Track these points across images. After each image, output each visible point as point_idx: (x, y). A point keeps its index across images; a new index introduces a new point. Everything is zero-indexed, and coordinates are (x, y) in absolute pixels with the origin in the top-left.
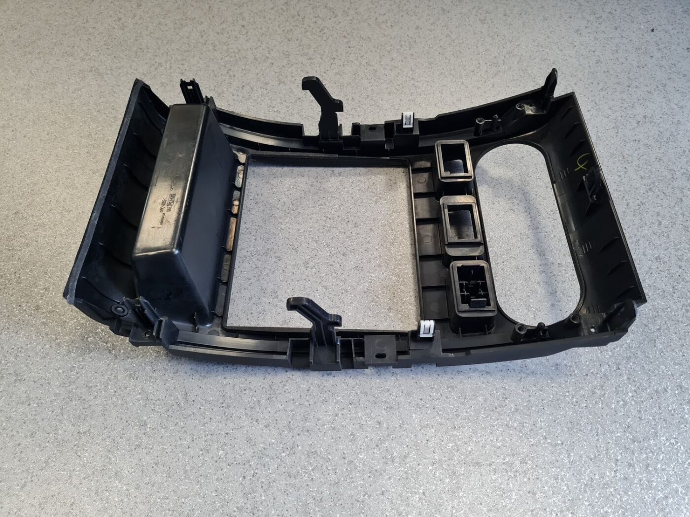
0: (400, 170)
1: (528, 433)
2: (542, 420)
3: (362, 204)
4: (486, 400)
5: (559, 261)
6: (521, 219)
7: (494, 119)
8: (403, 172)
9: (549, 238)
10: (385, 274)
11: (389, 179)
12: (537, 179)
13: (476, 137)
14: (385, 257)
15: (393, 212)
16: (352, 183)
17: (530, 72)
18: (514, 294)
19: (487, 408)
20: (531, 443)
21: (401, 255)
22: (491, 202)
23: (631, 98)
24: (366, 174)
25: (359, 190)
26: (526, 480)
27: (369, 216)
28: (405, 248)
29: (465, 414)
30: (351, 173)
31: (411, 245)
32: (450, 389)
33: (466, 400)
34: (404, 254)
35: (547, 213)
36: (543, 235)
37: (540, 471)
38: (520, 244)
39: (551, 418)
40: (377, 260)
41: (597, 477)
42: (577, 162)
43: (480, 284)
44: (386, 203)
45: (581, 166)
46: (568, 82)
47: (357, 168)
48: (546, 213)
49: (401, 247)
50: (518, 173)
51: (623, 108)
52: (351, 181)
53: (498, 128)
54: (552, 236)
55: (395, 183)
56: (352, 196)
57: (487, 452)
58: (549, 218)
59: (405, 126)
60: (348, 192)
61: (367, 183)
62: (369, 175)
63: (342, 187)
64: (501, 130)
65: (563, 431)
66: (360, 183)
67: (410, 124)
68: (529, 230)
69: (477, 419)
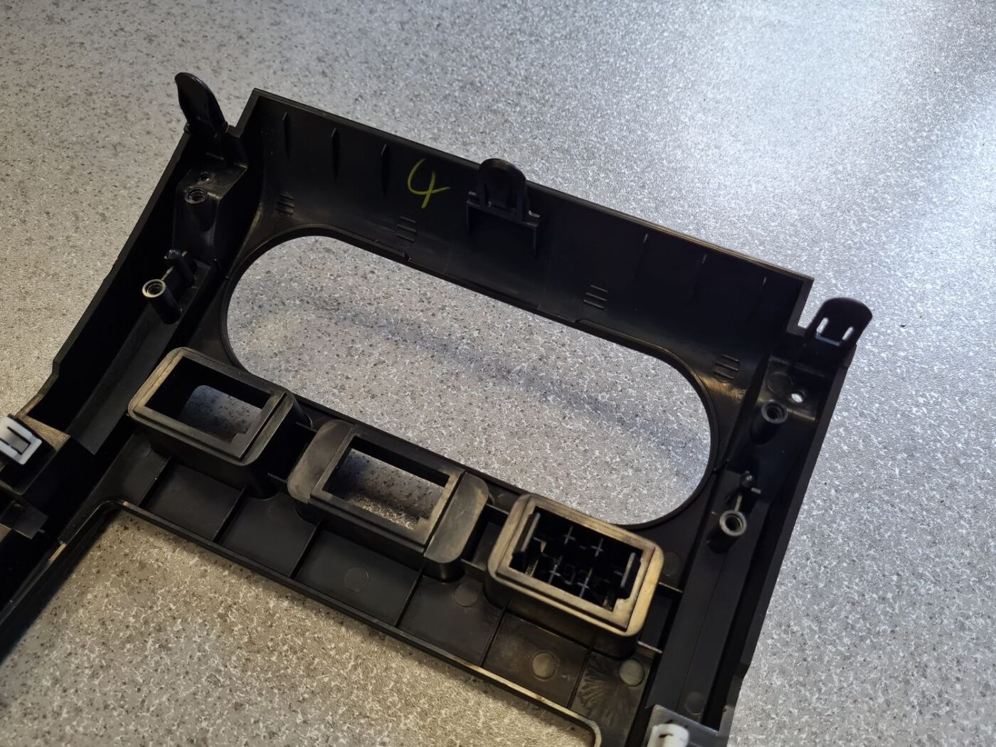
0: (113, 531)
1: (868, 625)
2: (846, 583)
3: (145, 689)
4: (783, 672)
5: (534, 356)
6: (408, 361)
7: (175, 262)
8: (126, 528)
9: (477, 342)
10: (386, 740)
11: (121, 574)
12: (335, 280)
13: (177, 323)
14: (340, 712)
15: (221, 616)
16: (56, 681)
17: (74, 139)
18: (568, 474)
19: (801, 679)
20: (889, 632)
21: (355, 667)
22: (335, 391)
23: (268, 49)
24: (59, 628)
25: (94, 675)
26: (958, 686)
27: (193, 689)
28: (341, 645)
29: (804, 736)
30: (22, 667)
31: (342, 623)
32: (739, 739)
33: (774, 716)
34: (357, 657)
35: (422, 311)
36: (466, 347)
37: (946, 648)
38: (464, 398)
39: (845, 565)
40: (336, 739)
41: (967, 553)
42: (412, 193)
43: (573, 539)
44: (185, 621)
45: (428, 193)
46: (154, 102)
47: (21, 641)
48: (421, 314)
49: (332, 653)
50: (298, 302)
51: (279, 73)
52: (46, 683)
53: (194, 268)
54: (476, 334)
55: (143, 565)
56: (98, 702)
57: (893, 734)
58: (433, 315)
59: (23, 460)
60: (78, 710)
61: (89, 640)
62: (66, 622)
63: (50, 719)
64: (205, 268)
65: (874, 558)
66: (75, 661)
67: (29, 443)
68: (440, 362)
69: (820, 714)
